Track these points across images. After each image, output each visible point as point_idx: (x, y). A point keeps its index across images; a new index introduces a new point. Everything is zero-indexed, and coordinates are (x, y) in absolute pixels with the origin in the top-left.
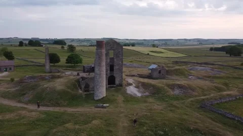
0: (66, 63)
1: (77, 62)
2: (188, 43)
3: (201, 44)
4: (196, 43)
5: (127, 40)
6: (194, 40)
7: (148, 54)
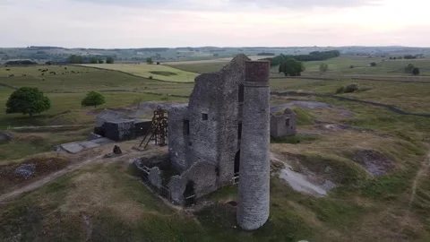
0: (8, 112)
1: (39, 108)
2: (196, 54)
3: (216, 56)
4: (208, 55)
5: (82, 49)
6: (203, 49)
7: (151, 78)
